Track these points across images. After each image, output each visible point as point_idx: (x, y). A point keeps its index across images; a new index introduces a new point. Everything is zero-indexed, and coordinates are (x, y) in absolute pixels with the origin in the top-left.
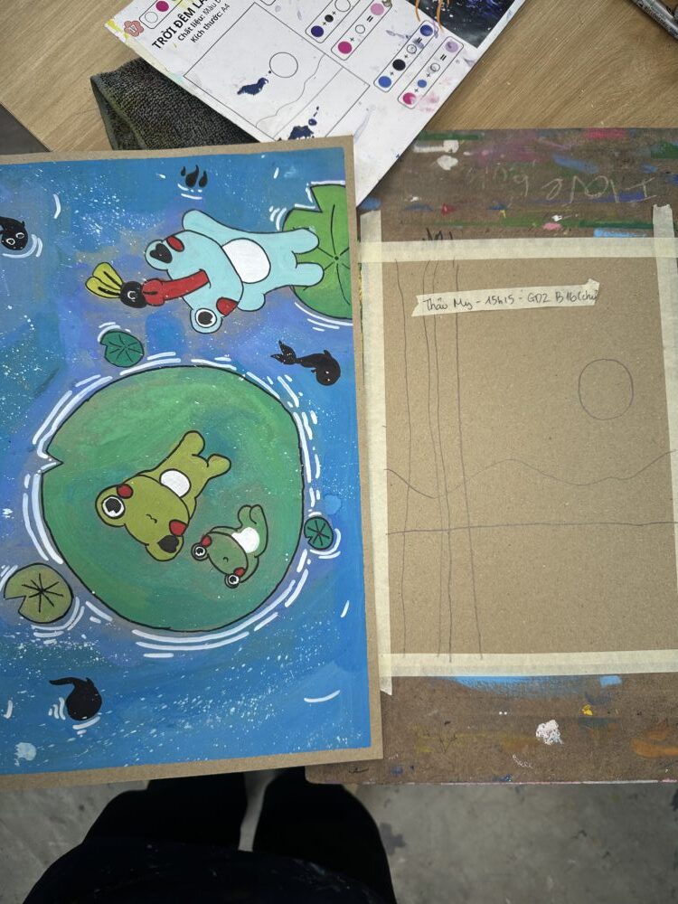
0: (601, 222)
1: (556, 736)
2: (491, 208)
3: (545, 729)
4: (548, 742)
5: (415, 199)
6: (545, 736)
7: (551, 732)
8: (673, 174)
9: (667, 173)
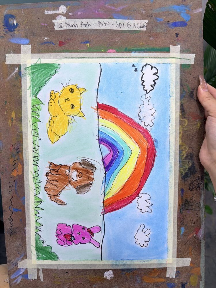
0: (135, 49)
1: (112, 276)
2: (82, 43)
3: (108, 274)
4: (109, 279)
5: (46, 38)
6: (108, 276)
7: (110, 275)
8: (171, 22)
9: (168, 21)
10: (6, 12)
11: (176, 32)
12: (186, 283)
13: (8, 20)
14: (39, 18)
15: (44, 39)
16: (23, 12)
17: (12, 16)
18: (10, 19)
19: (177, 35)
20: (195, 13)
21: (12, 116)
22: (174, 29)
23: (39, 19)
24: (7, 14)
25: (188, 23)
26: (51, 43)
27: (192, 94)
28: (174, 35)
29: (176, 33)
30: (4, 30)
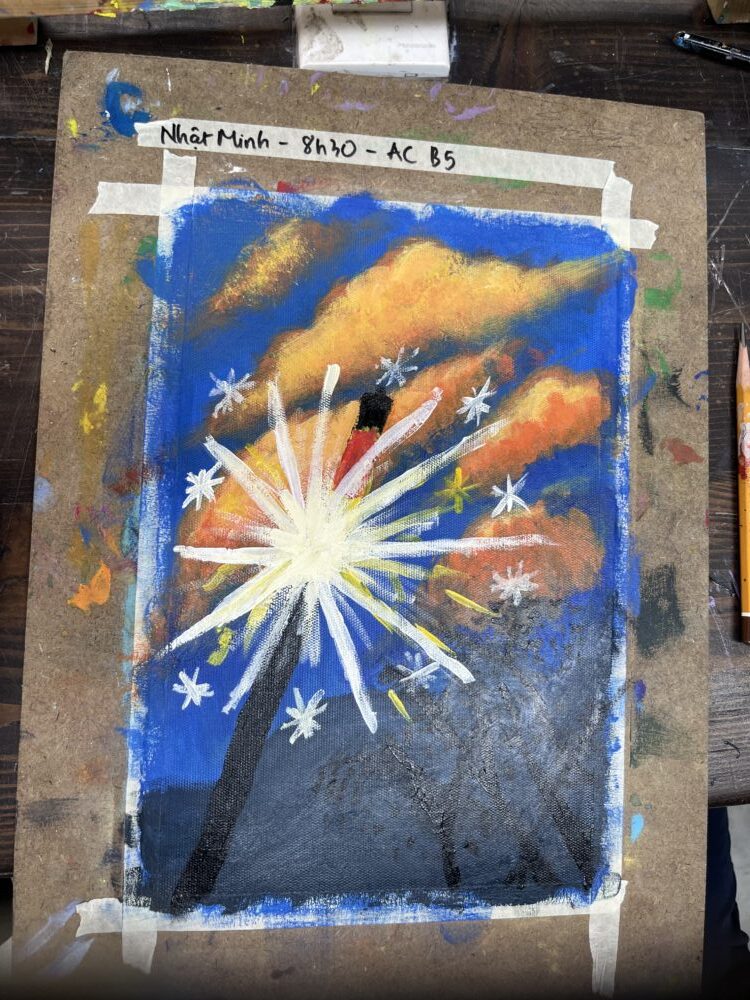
10: (112, 76)
13: (117, 99)
14: (221, 106)
15: (231, 169)
16: (169, 84)
17: (134, 91)
18: (126, 95)
21: (96, 400)
23: (219, 109)
24: (116, 80)
26: (252, 184)
27: (673, 384)
30: (100, 125)
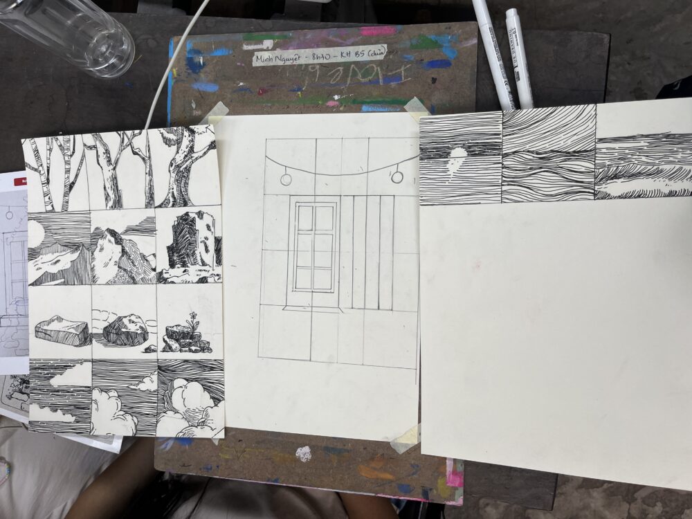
0: (367, 100)
1: (309, 456)
2: (291, 91)
3: (302, 451)
4: (304, 460)
5: (241, 84)
6: (302, 456)
7: (306, 454)
8: (426, 61)
9: (422, 60)
11: (433, 76)
12: (431, 489)
19: (434, 80)
20: (465, 46)
22: (429, 72)
25: (453, 62)
28: (430, 81)
29: (433, 78)
